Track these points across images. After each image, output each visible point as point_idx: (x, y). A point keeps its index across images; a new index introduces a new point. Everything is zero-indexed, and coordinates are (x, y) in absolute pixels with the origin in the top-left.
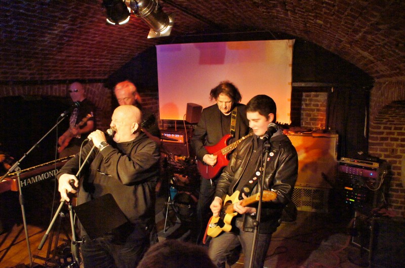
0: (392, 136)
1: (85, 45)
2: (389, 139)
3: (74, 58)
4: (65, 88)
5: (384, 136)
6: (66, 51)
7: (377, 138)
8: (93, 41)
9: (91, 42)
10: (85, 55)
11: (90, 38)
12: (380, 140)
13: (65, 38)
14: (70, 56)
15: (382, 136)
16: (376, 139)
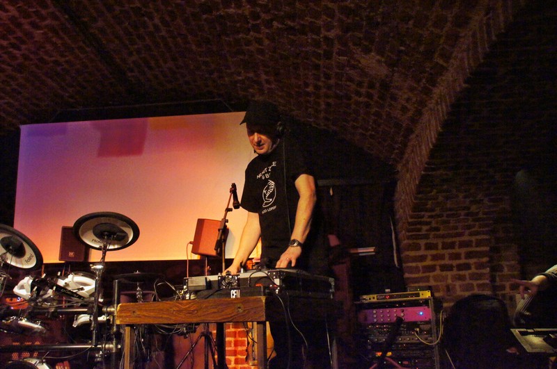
0: (442, 262)
2: (438, 268)
5: (428, 262)
7: (417, 267)
12: (424, 272)
15: (425, 264)
16: (417, 270)
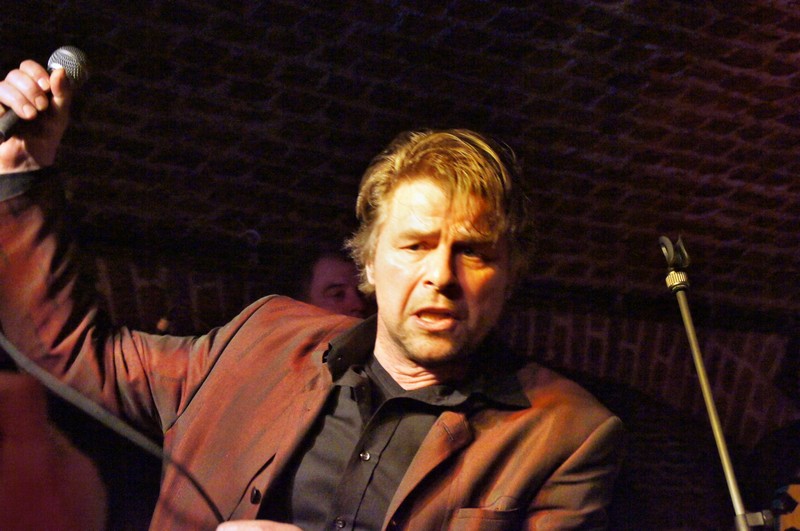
1: (735, 94)
3: (673, 170)
4: (602, 335)
6: (639, 121)
8: (777, 68)
9: (767, 78)
10: (722, 159)
11: (768, 49)
13: (648, 46)
14: (653, 158)
